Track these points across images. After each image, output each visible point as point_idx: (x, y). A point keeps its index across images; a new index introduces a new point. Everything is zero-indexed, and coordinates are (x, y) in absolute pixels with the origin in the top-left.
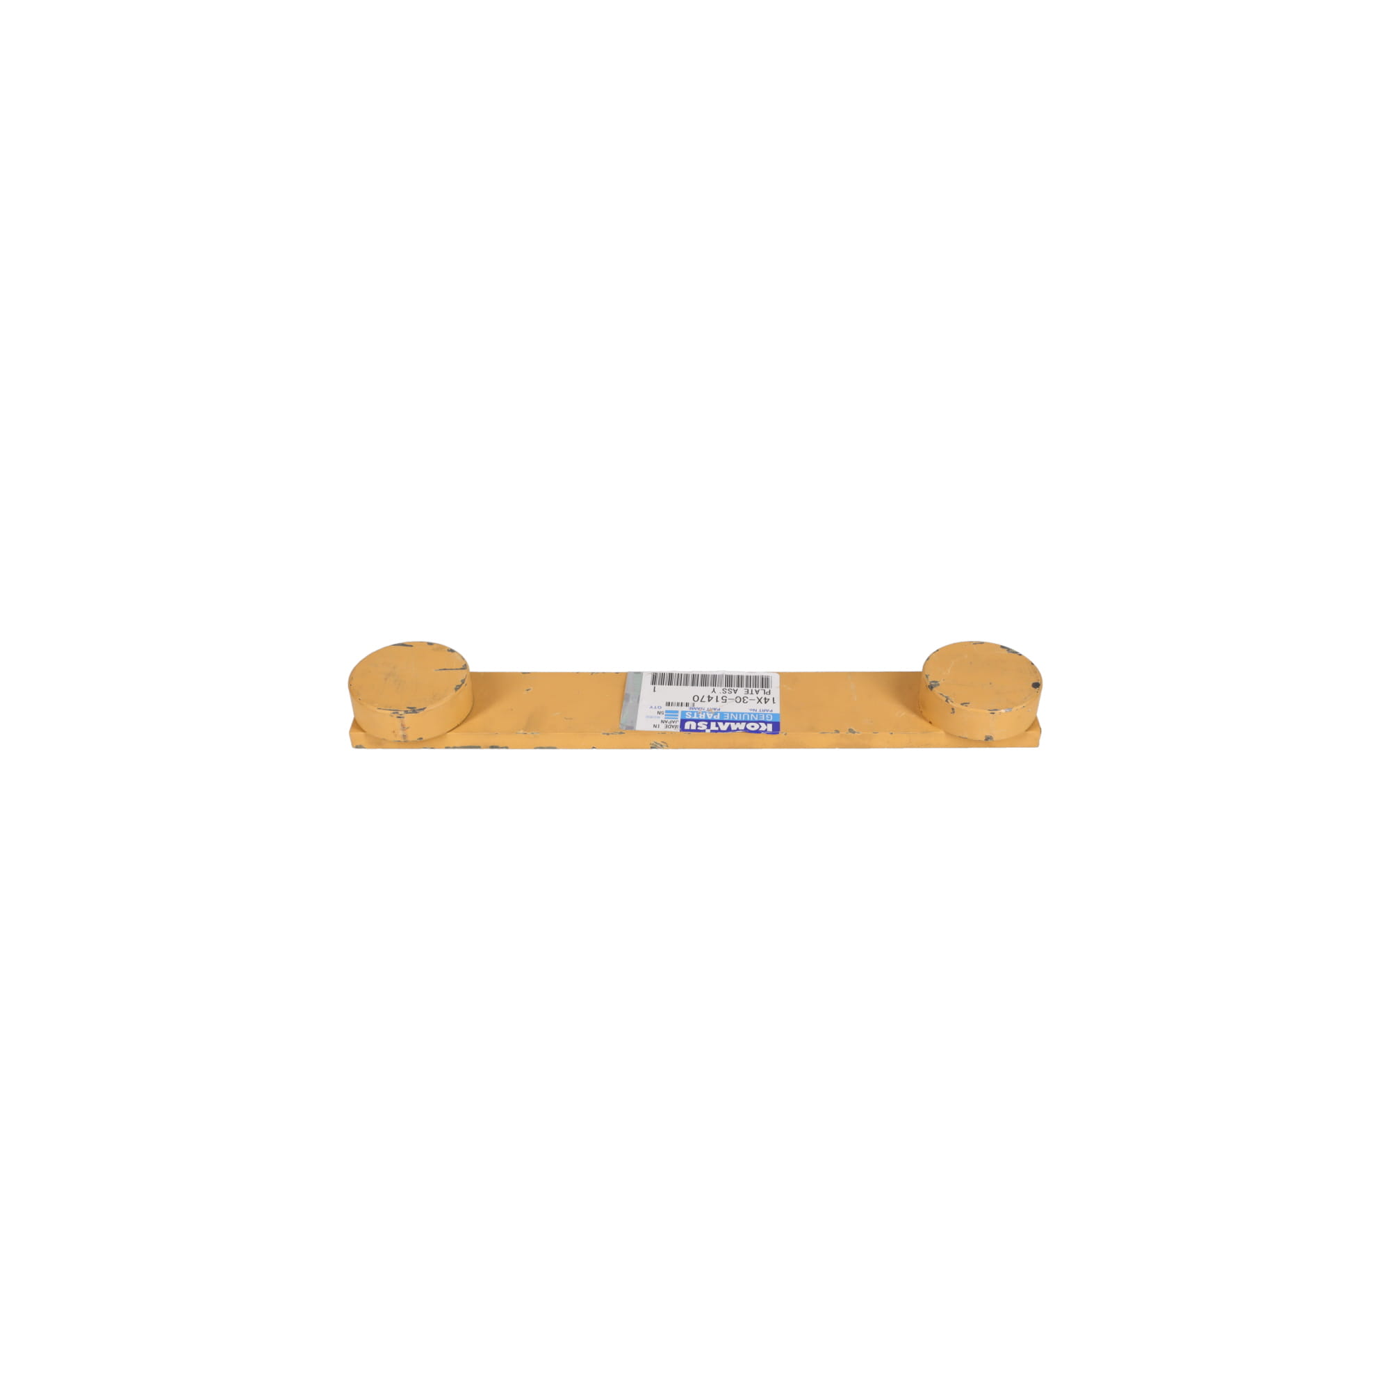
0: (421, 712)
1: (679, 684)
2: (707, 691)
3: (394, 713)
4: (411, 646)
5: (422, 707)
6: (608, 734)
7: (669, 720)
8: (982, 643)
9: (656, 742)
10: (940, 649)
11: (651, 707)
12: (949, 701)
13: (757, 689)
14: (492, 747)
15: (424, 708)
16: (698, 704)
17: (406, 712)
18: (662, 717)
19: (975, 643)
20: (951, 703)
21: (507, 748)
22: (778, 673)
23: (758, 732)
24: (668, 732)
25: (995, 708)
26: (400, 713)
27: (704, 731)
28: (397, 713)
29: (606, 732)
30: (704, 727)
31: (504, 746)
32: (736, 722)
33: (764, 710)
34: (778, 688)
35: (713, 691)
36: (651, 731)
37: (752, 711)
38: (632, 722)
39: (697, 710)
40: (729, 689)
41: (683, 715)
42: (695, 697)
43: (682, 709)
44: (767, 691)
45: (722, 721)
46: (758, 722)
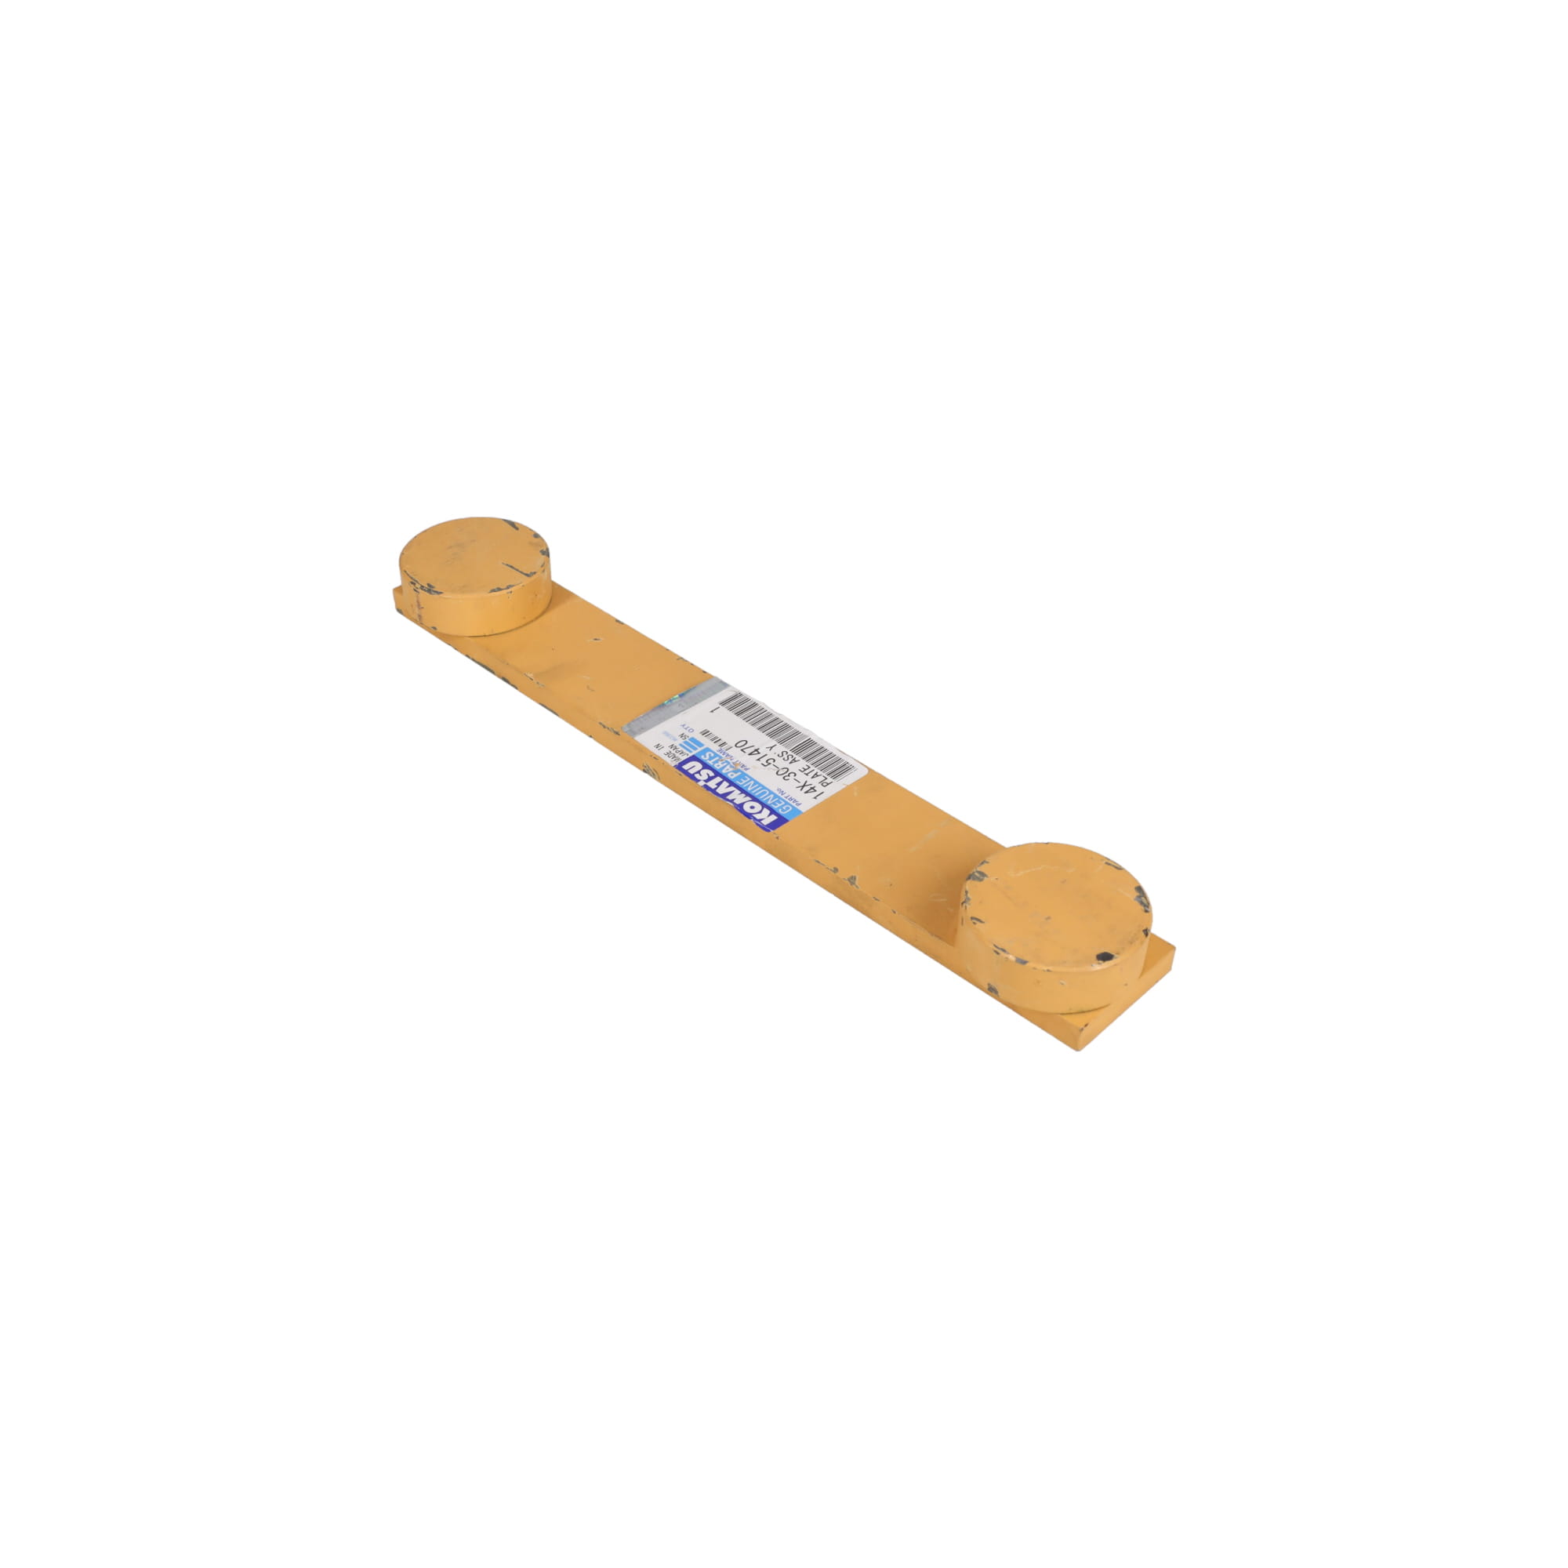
0: (436, 596)
1: (748, 719)
2: (759, 739)
4: (517, 529)
5: (439, 591)
6: (604, 727)
8: (1119, 868)
9: (650, 766)
10: (1052, 844)
11: (683, 726)
12: (964, 904)
13: (822, 774)
14: (504, 679)
15: (441, 593)
16: (734, 751)
18: (678, 742)
19: (1109, 863)
21: (516, 688)
22: (871, 770)
23: (747, 816)
25: (1006, 948)
28: (414, 584)
29: (605, 724)
30: (703, 777)
32: (743, 791)
33: (791, 799)
34: (844, 787)
35: (772, 747)
36: (649, 748)
37: (777, 793)
38: (642, 728)
39: (723, 756)
40: (791, 755)
41: (702, 753)
42: (745, 742)
43: (711, 745)
44: (827, 782)
45: (731, 783)
46: (764, 805)
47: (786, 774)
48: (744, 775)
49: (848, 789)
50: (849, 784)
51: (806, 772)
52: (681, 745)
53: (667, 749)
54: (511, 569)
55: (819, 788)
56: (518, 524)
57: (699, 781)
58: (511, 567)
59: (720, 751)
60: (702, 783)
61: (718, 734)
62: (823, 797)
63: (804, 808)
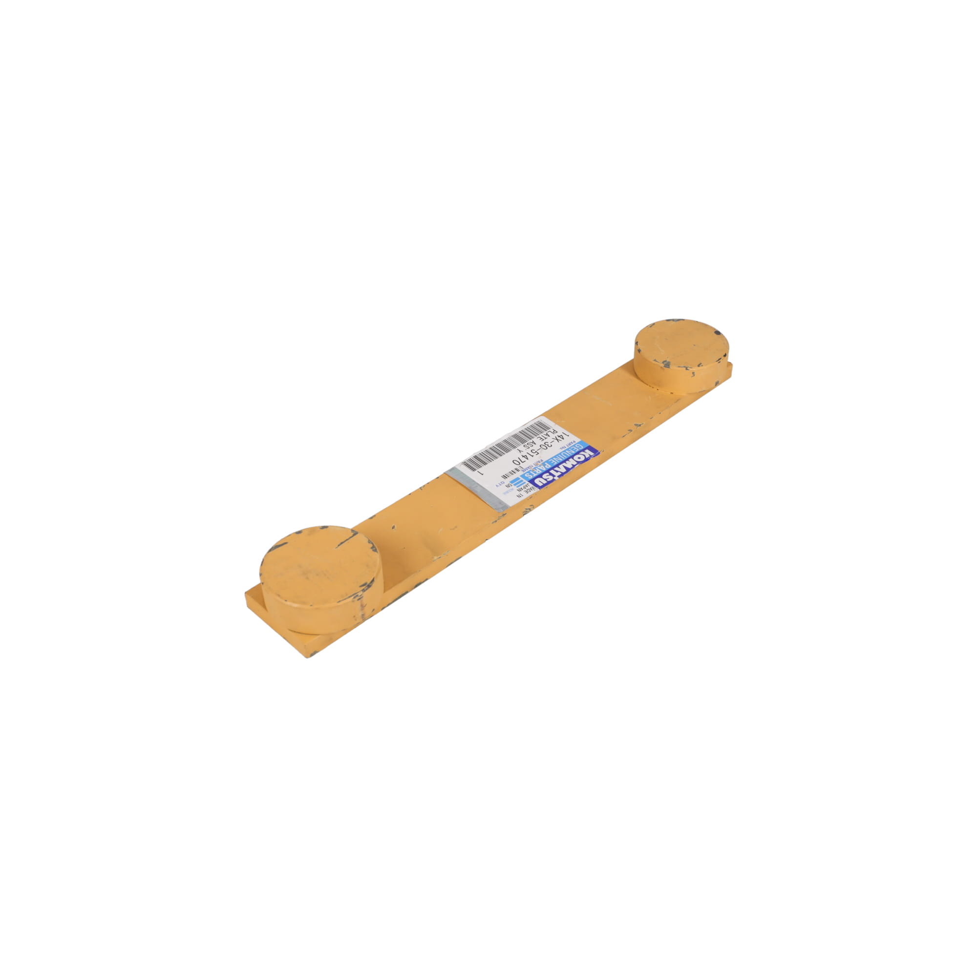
1: (491, 460)
2: (514, 454)
3: (355, 598)
4: (286, 543)
7: (522, 487)
9: (525, 508)
11: (497, 486)
12: (688, 368)
13: (545, 433)
16: (523, 465)
17: (364, 590)
18: (515, 488)
20: (691, 369)
21: (427, 580)
22: (541, 415)
23: (586, 460)
24: (534, 494)
26: (359, 594)
27: (554, 480)
28: (357, 596)
29: (494, 520)
30: (551, 478)
31: (425, 579)
32: (564, 462)
33: (570, 444)
34: (557, 425)
35: (520, 451)
36: (518, 502)
37: (563, 450)
38: (500, 503)
39: (529, 470)
40: (527, 444)
41: (526, 478)
42: (514, 462)
43: (518, 474)
44: (552, 431)
45: (557, 466)
46: (578, 453)
47: (546, 446)
48: (547, 461)
50: (554, 424)
51: (544, 438)
52: (517, 487)
54: (343, 544)
55: (559, 434)
56: (279, 542)
59: (524, 471)
60: (556, 478)
61: (506, 472)
62: (567, 433)
63: (578, 440)
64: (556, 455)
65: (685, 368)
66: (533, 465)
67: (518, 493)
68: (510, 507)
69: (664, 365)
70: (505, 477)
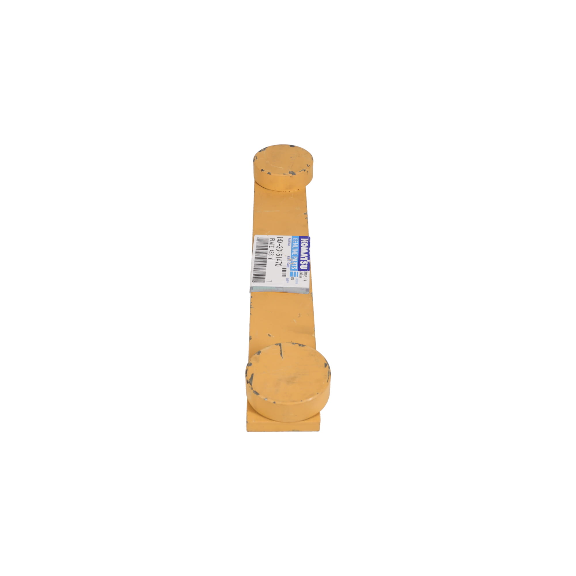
1: (264, 271)
2: (270, 263)
11: (287, 282)
13: (269, 243)
16: (284, 264)
22: (253, 235)
23: (308, 243)
35: (271, 259)
39: (290, 265)
40: (269, 253)
41: (295, 270)
42: (276, 265)
43: (288, 270)
44: (271, 240)
45: (300, 255)
46: (300, 243)
47: (280, 249)
48: (292, 256)
49: (268, 235)
50: (266, 235)
51: (273, 246)
52: (297, 276)
53: (304, 278)
55: (277, 239)
57: (308, 262)
58: (281, 354)
59: (288, 267)
60: (308, 261)
61: (281, 273)
62: (281, 236)
63: (291, 237)
64: (291, 251)
65: (303, 171)
66: (289, 261)
67: (302, 279)
68: (309, 288)
69: (291, 174)
70: (284, 275)
